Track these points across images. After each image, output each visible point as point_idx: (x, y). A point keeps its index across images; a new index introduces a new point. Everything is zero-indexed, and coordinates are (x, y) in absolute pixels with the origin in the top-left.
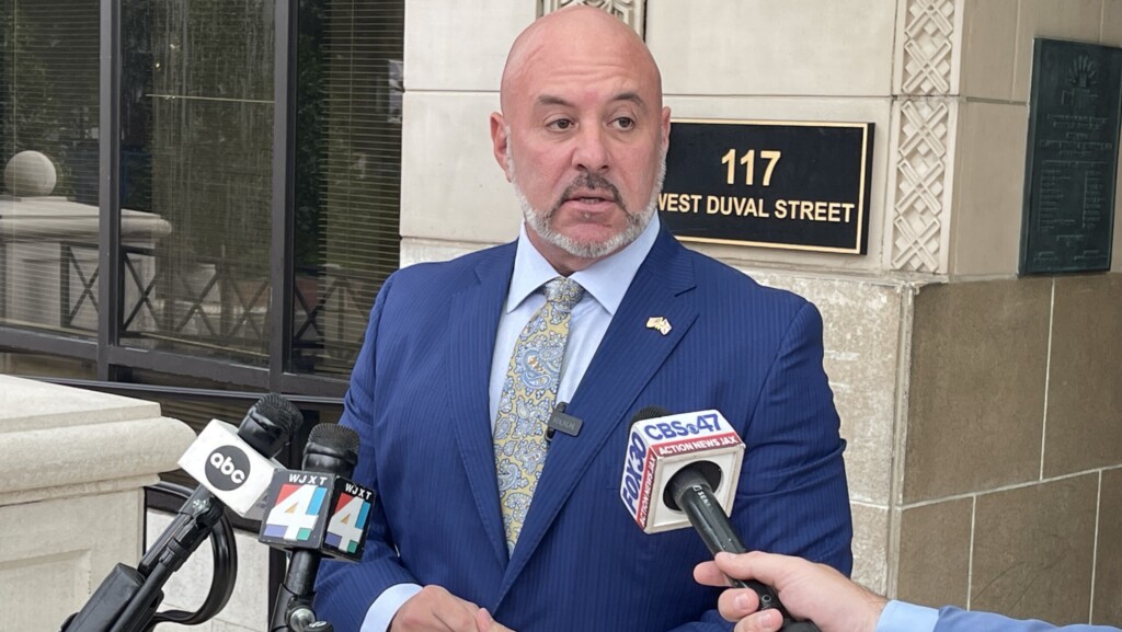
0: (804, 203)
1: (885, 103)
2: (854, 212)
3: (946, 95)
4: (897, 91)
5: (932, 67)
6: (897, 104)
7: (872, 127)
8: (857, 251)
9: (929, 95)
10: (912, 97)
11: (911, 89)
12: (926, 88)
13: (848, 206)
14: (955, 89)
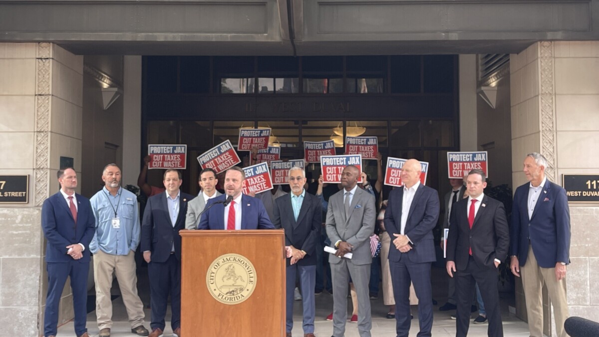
0: (12, 193)
1: (32, 170)
2: (26, 194)
3: (47, 168)
4: (35, 168)
5: (43, 163)
6: (35, 171)
7: (29, 175)
8: (27, 202)
9: (42, 169)
10: (38, 169)
11: (38, 167)
12: (42, 167)
13: (24, 193)
14: (49, 167)
